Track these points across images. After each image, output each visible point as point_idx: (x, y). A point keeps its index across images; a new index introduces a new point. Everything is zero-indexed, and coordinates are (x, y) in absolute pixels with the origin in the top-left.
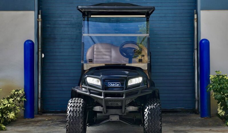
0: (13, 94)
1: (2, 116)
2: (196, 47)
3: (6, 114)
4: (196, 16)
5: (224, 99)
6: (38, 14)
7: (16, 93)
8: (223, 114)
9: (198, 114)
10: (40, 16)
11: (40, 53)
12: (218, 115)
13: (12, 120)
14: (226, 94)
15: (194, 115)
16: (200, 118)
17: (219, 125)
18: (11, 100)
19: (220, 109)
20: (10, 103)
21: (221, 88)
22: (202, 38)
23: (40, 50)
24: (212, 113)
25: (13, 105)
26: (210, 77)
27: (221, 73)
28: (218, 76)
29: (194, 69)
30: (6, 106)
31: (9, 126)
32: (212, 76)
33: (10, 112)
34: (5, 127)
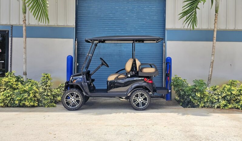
0: (60, 86)
1: (54, 99)
2: (164, 62)
3: (56, 98)
4: (164, 44)
5: (179, 90)
6: (76, 40)
7: (62, 85)
8: (179, 99)
9: (164, 98)
10: (76, 42)
11: (76, 63)
12: (176, 99)
13: (59, 101)
14: (180, 88)
15: (162, 99)
16: (165, 101)
17: (176, 105)
18: (59, 89)
19: (177, 96)
20: (58, 92)
21: (178, 85)
22: (167, 57)
23: (76, 61)
24: (172, 98)
25: (60, 93)
26: (171, 78)
27: (178, 76)
28: (176, 78)
29: (163, 73)
30: (56, 93)
31: (57, 104)
32: (172, 78)
33: (58, 97)
34: (55, 105)
